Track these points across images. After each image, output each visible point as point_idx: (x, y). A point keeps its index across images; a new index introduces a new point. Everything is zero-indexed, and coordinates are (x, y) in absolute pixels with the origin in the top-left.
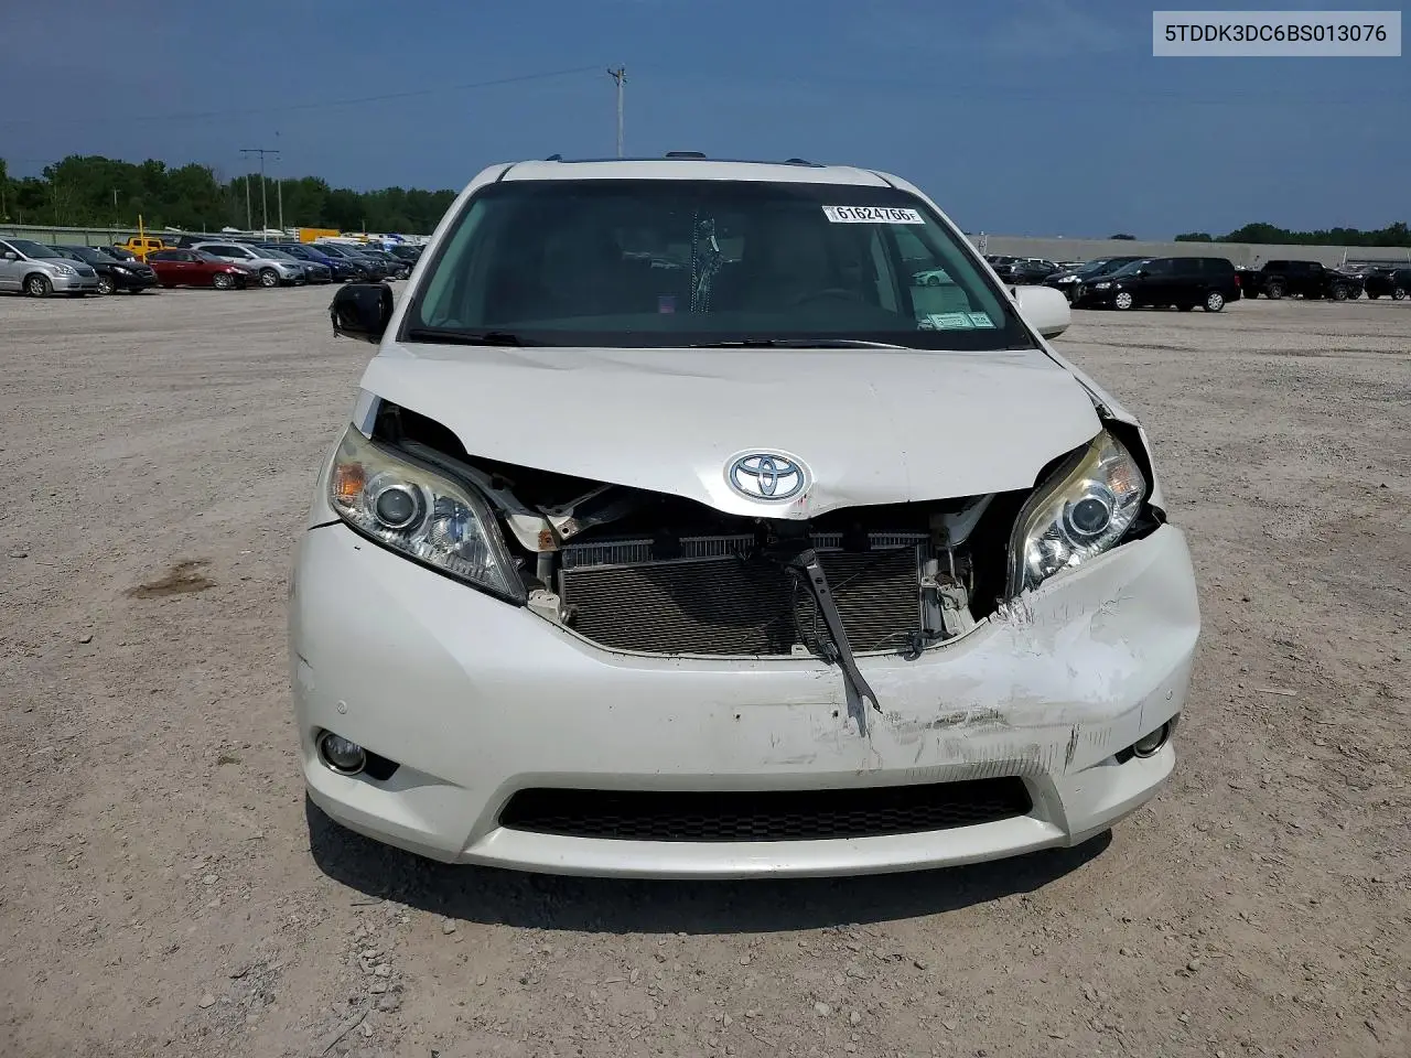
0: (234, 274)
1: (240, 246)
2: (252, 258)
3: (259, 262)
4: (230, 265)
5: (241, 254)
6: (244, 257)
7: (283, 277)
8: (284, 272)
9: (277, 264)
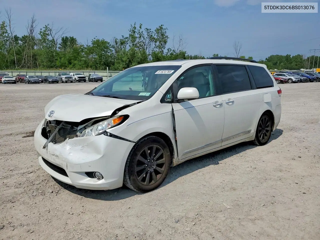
0: (281, 80)
1: (284, 74)
2: (287, 76)
3: (288, 77)
4: (280, 78)
5: (284, 75)
6: (285, 76)
7: (294, 81)
8: (294, 80)
9: (292, 78)
